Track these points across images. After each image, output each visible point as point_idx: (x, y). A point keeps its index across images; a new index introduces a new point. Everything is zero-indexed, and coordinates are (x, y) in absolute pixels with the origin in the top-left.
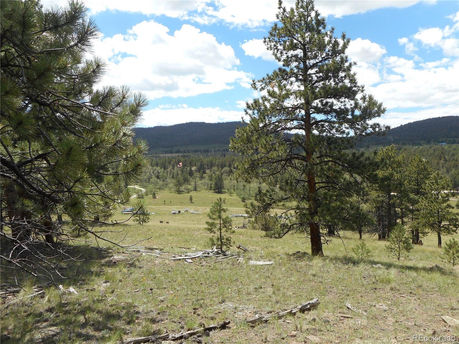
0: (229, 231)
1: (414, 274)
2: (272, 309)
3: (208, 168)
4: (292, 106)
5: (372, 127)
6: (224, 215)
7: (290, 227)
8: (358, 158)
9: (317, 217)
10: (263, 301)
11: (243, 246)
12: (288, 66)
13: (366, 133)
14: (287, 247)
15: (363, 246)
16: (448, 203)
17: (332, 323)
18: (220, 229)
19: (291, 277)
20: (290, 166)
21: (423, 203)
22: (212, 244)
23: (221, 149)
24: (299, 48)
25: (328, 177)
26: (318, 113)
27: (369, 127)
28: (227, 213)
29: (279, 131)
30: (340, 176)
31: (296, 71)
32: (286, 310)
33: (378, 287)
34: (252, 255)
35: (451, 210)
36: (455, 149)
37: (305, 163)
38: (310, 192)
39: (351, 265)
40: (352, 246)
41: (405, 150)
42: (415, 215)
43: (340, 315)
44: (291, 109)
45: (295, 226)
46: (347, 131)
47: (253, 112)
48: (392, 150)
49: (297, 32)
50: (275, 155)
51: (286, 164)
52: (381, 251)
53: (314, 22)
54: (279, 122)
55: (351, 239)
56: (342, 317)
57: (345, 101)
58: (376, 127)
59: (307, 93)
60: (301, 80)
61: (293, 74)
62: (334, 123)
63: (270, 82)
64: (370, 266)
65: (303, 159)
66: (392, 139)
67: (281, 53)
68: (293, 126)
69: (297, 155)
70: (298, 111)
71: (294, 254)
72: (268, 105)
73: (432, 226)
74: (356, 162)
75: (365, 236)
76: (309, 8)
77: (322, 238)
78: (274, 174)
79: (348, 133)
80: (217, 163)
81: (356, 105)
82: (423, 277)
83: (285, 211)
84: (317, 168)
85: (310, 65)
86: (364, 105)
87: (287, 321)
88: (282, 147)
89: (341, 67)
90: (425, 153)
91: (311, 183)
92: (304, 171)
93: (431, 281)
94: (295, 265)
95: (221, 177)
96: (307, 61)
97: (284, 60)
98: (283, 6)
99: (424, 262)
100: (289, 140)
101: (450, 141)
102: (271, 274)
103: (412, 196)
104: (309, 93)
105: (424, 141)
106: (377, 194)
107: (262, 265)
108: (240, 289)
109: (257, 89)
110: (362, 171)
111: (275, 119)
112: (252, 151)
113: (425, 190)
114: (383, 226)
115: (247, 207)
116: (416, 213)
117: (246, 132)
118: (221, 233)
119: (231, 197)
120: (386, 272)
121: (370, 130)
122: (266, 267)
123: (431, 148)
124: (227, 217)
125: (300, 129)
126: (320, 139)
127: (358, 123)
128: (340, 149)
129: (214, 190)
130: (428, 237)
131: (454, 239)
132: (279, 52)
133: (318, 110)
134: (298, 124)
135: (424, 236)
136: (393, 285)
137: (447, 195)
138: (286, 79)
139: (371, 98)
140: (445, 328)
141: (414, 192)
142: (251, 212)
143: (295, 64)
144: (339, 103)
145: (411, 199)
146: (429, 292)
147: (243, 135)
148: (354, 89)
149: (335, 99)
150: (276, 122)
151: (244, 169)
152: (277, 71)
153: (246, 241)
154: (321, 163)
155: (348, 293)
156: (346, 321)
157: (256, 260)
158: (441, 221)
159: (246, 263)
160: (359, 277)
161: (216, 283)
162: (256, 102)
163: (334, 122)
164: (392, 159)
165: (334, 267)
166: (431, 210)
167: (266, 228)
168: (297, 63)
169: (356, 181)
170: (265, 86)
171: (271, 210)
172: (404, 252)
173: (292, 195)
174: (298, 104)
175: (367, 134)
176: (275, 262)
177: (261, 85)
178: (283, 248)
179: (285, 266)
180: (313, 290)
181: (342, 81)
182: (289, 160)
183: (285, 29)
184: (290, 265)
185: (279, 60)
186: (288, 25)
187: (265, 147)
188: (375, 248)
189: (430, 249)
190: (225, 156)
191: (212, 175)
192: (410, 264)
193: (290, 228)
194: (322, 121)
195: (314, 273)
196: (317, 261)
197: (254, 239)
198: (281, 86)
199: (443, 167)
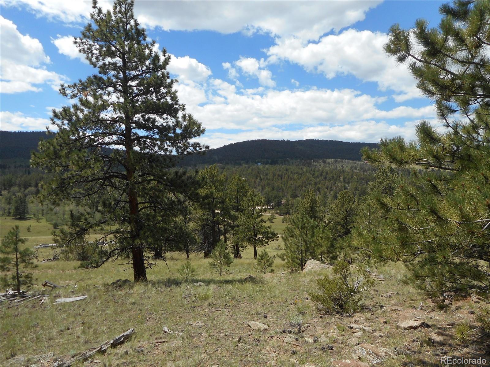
0: (30, 265)
1: (230, 287)
2: (78, 352)
3: (5, 189)
4: (110, 119)
5: (192, 146)
6: (22, 247)
7: (110, 253)
8: (180, 177)
9: (138, 240)
10: (68, 344)
11: (51, 282)
12: (106, 73)
13: (187, 152)
14: (108, 276)
15: (188, 265)
16: (262, 217)
17: (145, 352)
18: (17, 265)
19: (108, 310)
20: (109, 185)
21: (242, 219)
22: (5, 286)
23: (24, 165)
24: (118, 57)
25: (151, 197)
26: (139, 128)
27: (190, 145)
28: (26, 243)
29: (95, 145)
30: (163, 195)
31: (114, 80)
32: (95, 349)
33: (196, 305)
34: (61, 291)
35: (264, 224)
36: (268, 169)
37: (125, 182)
38: (131, 213)
39: (173, 287)
40: (178, 267)
41: (228, 169)
42: (235, 231)
43: (156, 341)
44: (109, 122)
45: (116, 252)
46: (169, 149)
47: (63, 122)
48: (215, 168)
49: (114, 39)
50: (89, 173)
51: (104, 183)
52: (206, 268)
53: (133, 31)
54: (95, 135)
55: (178, 259)
56: (157, 342)
57: (167, 118)
58: (197, 146)
59: (127, 106)
60: (120, 91)
61: (111, 83)
62: (156, 141)
63: (83, 89)
64: (192, 285)
65: (124, 177)
66: (217, 159)
67: (97, 58)
68: (112, 141)
69: (117, 173)
70: (118, 124)
71: (113, 284)
72: (81, 116)
73: (249, 240)
74: (178, 181)
75: (191, 255)
76: (128, 15)
77: (145, 262)
78: (90, 194)
79: (171, 151)
80: (18, 182)
81: (178, 124)
82: (237, 289)
83: (103, 236)
84: (139, 187)
85: (131, 77)
86: (184, 124)
87: (95, 361)
88: (98, 164)
89: (162, 83)
90: (245, 173)
91: (133, 204)
92: (124, 190)
93: (243, 291)
94: (113, 295)
95: (25, 200)
96: (127, 71)
97: (101, 67)
98: (98, 5)
99: (242, 274)
100: (107, 156)
101: (264, 162)
102: (84, 310)
103: (233, 213)
104: (129, 107)
105: (244, 162)
106: (202, 212)
107: (73, 302)
108: (39, 335)
109: (66, 96)
110: (184, 190)
111: (90, 132)
112: (61, 168)
113: (243, 206)
114: (208, 243)
115: (55, 235)
116: (237, 228)
117: (52, 145)
118: (17, 269)
119: (38, 224)
120: (205, 288)
121: (191, 149)
122: (78, 303)
123: (249, 167)
124: (27, 250)
125: (120, 144)
126: (141, 156)
127: (180, 141)
128: (162, 167)
129: (14, 216)
130: (247, 251)
131: (264, 250)
132: (94, 58)
133: (139, 126)
134: (117, 139)
135: (243, 250)
136: (211, 300)
137: (261, 211)
138: (102, 89)
139: (190, 117)
140: (249, 333)
141: (234, 209)
142: (60, 240)
143: (113, 73)
144: (161, 120)
145: (232, 216)
146: (241, 302)
147: (49, 148)
148: (175, 106)
149: (157, 115)
150: (91, 136)
151: (50, 190)
152: (92, 77)
153: (56, 276)
154: (143, 182)
155: (168, 316)
156: (161, 347)
157: (65, 297)
158: (257, 234)
159: (52, 302)
160: (179, 298)
161: (6, 335)
162: (66, 110)
163: (156, 139)
164: (215, 178)
165: (157, 291)
166: (248, 225)
167: (83, 257)
168: (116, 72)
169: (179, 201)
170: (77, 94)
171: (87, 236)
172: (225, 267)
173: (111, 218)
174: (117, 117)
175: (189, 153)
176: (89, 295)
177: (72, 92)
178: (103, 278)
179: (100, 298)
180: (130, 320)
181: (164, 98)
182: (107, 178)
183: (100, 33)
184: (106, 296)
185: (95, 66)
186: (104, 29)
187: (78, 164)
188: (200, 266)
189: (248, 261)
190: (29, 173)
191: (10, 198)
192: (230, 278)
193: (110, 255)
194: (143, 137)
195: (133, 301)
196: (139, 288)
197: (67, 272)
198: (97, 95)
199: (259, 186)
